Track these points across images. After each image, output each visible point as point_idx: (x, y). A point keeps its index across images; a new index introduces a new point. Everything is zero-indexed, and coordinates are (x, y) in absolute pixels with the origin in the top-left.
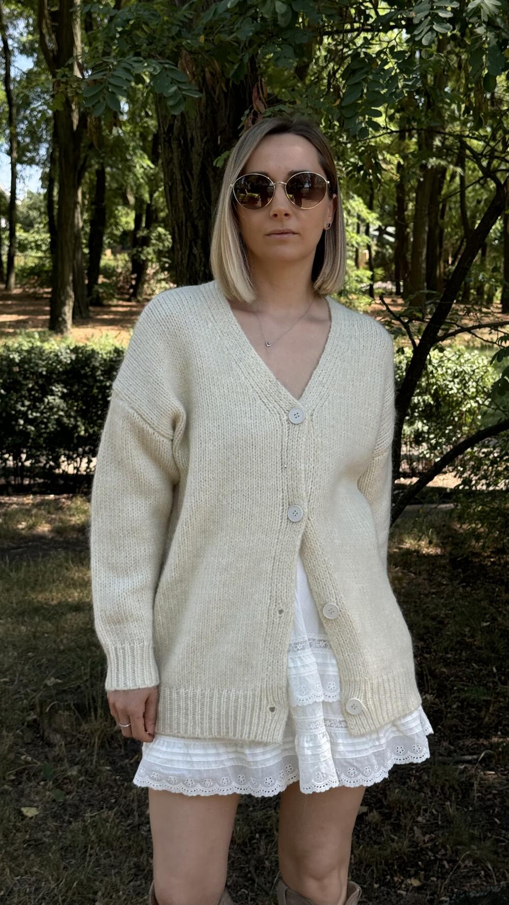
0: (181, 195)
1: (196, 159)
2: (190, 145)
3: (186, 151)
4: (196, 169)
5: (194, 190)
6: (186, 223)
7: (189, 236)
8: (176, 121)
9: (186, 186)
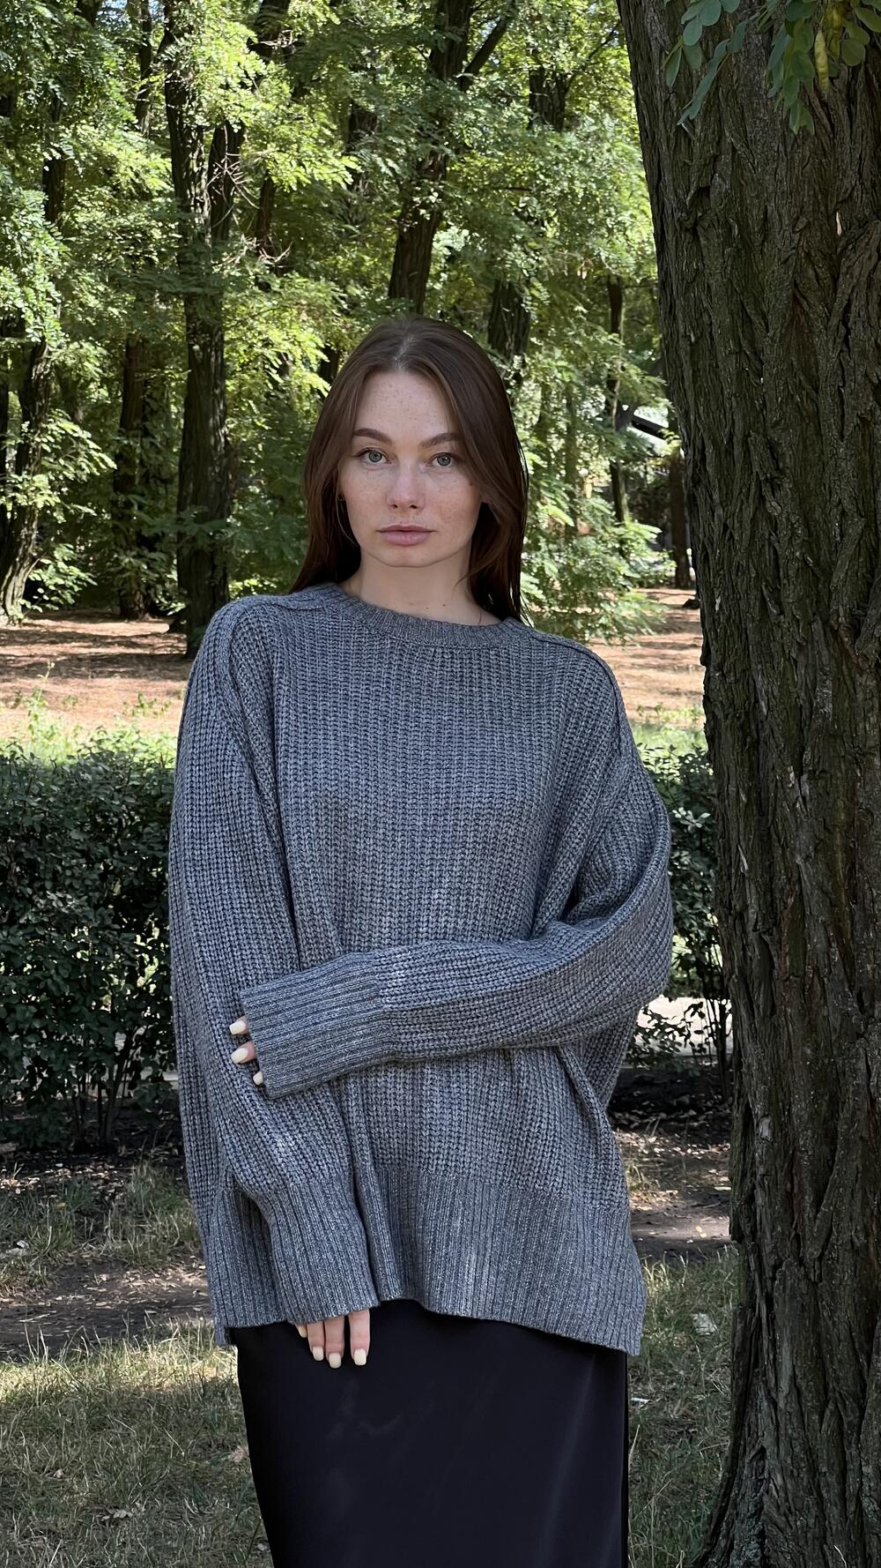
0: (729, 367)
1: (774, 273)
2: (759, 238)
3: (745, 250)
4: (777, 300)
5: (769, 354)
6: (747, 436)
7: (756, 469)
8: (718, 179)
9: (744, 344)
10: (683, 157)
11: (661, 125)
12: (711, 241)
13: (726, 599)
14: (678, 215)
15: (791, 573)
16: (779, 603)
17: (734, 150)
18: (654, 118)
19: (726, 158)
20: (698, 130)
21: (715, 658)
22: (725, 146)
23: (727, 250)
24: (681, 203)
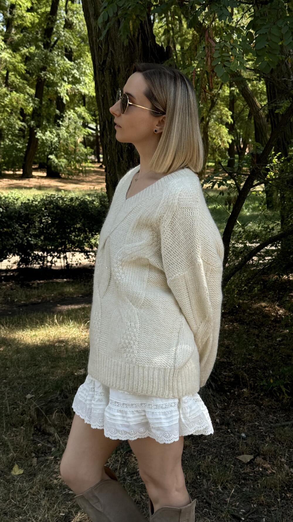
10: (100, 53)
11: (95, 45)
12: (107, 73)
13: (110, 157)
14: (99, 67)
15: (125, 150)
16: (122, 158)
17: (111, 52)
18: (93, 44)
19: (110, 54)
20: (103, 47)
21: (108, 170)
22: (110, 51)
23: (110, 75)
24: (100, 65)
